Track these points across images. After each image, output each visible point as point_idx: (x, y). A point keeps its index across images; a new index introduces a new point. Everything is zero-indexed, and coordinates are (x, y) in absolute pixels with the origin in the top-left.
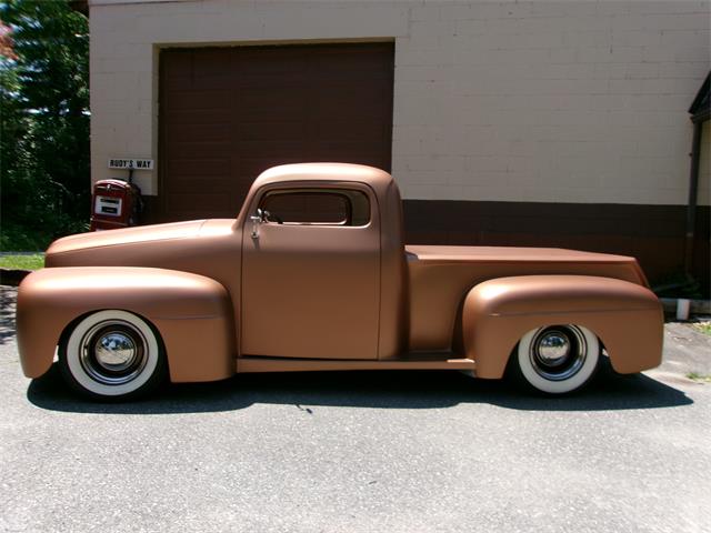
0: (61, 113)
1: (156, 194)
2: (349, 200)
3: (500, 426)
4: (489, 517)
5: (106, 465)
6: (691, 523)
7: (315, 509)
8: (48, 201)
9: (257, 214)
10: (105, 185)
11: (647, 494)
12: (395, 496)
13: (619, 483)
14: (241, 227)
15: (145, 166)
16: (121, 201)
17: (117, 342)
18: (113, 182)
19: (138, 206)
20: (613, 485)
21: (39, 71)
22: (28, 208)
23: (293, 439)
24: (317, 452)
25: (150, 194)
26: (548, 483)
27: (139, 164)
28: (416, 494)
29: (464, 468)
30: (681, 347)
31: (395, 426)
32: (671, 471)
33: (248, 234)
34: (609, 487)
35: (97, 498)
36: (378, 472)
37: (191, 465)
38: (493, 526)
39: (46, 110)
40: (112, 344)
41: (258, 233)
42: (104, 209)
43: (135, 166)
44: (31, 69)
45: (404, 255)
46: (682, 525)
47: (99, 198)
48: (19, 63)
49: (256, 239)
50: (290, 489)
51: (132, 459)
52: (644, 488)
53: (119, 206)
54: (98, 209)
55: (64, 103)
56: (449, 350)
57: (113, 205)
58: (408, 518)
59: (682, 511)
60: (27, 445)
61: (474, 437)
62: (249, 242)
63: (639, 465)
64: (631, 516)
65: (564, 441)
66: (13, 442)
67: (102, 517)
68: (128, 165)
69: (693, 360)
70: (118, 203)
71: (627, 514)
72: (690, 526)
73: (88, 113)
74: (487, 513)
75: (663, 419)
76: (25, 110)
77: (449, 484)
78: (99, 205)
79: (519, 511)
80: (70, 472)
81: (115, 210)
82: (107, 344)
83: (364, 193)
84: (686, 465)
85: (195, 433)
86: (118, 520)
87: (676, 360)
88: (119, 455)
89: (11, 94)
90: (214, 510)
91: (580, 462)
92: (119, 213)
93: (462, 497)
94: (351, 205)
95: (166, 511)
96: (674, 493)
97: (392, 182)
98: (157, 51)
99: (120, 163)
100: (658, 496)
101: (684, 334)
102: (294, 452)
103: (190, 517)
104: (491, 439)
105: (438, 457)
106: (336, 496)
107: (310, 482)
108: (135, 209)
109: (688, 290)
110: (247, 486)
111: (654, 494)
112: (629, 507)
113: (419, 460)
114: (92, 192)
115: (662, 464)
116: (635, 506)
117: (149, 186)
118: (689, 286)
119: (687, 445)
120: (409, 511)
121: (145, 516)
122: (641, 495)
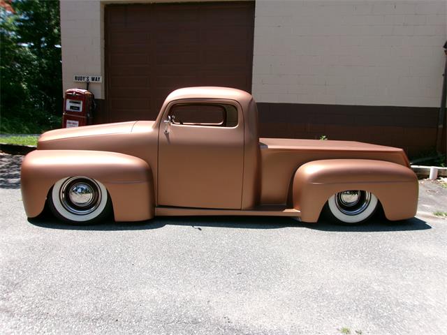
0: (42, 46)
1: (104, 98)
2: (225, 110)
3: (317, 242)
4: (309, 294)
5: (79, 261)
6: (431, 299)
7: (204, 288)
8: (35, 102)
9: (168, 119)
10: (72, 92)
11: (405, 283)
12: (253, 282)
13: (388, 276)
14: (158, 126)
15: (96, 80)
16: (82, 102)
17: (82, 189)
18: (77, 90)
19: (93, 105)
20: (385, 277)
21: (27, 18)
22: (23, 107)
23: (191, 248)
24: (206, 255)
25: (100, 98)
26: (345, 275)
27: (93, 79)
28: (265, 281)
29: (295, 266)
30: (431, 196)
31: (253, 241)
32: (421, 269)
33: (162, 131)
34: (382, 278)
35: (75, 280)
36: (242, 267)
37: (130, 262)
38: (311, 299)
39: (32, 44)
40: (79, 190)
41: (169, 131)
42: (72, 107)
43: (90, 80)
44: (22, 17)
45: (259, 145)
46: (426, 300)
47: (68, 101)
48: (15, 14)
49: (167, 134)
50: (190, 277)
51: (95, 258)
52: (403, 278)
53: (81, 106)
54: (68, 108)
55: (43, 39)
56: (285, 204)
57: (77, 105)
58: (261, 294)
59: (426, 292)
60: (31, 249)
61: (301, 248)
62: (163, 136)
63: (401, 266)
64: (395, 296)
65: (356, 251)
66: (23, 247)
67: (78, 290)
68: (86, 79)
69: (439, 204)
70: (80, 103)
71: (392, 293)
72: (430, 301)
73: (58, 46)
74: (308, 292)
75: (417, 239)
76: (19, 44)
77: (285, 275)
78: (68, 105)
79: (327, 291)
80: (58, 264)
81: (79, 108)
82: (76, 190)
83: (234, 106)
84: (430, 266)
85: (132, 244)
86: (88, 293)
87: (428, 204)
88: (86, 255)
89: (10, 33)
90: (144, 288)
91: (365, 263)
92: (81, 110)
93: (293, 283)
94: (226, 113)
95: (116, 288)
96: (422, 282)
97: (252, 100)
98: (104, 6)
99: (81, 78)
100: (412, 284)
101: (434, 189)
102: (192, 255)
103: (130, 292)
104: (311, 249)
105: (279, 260)
106: (217, 281)
107: (201, 273)
108: (91, 108)
109: (438, 161)
110: (164, 274)
111: (410, 283)
112: (393, 289)
113: (267, 261)
114: (64, 97)
115: (415, 266)
116: (398, 290)
117: (99, 94)
118: (439, 159)
119: (431, 254)
120: (261, 290)
121: (104, 290)
122: (401, 283)
